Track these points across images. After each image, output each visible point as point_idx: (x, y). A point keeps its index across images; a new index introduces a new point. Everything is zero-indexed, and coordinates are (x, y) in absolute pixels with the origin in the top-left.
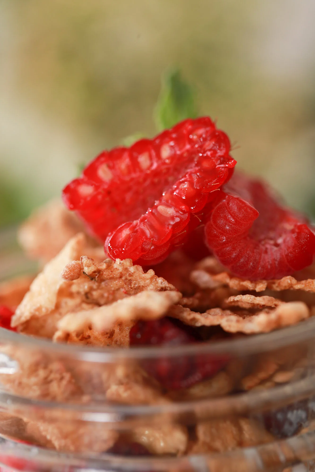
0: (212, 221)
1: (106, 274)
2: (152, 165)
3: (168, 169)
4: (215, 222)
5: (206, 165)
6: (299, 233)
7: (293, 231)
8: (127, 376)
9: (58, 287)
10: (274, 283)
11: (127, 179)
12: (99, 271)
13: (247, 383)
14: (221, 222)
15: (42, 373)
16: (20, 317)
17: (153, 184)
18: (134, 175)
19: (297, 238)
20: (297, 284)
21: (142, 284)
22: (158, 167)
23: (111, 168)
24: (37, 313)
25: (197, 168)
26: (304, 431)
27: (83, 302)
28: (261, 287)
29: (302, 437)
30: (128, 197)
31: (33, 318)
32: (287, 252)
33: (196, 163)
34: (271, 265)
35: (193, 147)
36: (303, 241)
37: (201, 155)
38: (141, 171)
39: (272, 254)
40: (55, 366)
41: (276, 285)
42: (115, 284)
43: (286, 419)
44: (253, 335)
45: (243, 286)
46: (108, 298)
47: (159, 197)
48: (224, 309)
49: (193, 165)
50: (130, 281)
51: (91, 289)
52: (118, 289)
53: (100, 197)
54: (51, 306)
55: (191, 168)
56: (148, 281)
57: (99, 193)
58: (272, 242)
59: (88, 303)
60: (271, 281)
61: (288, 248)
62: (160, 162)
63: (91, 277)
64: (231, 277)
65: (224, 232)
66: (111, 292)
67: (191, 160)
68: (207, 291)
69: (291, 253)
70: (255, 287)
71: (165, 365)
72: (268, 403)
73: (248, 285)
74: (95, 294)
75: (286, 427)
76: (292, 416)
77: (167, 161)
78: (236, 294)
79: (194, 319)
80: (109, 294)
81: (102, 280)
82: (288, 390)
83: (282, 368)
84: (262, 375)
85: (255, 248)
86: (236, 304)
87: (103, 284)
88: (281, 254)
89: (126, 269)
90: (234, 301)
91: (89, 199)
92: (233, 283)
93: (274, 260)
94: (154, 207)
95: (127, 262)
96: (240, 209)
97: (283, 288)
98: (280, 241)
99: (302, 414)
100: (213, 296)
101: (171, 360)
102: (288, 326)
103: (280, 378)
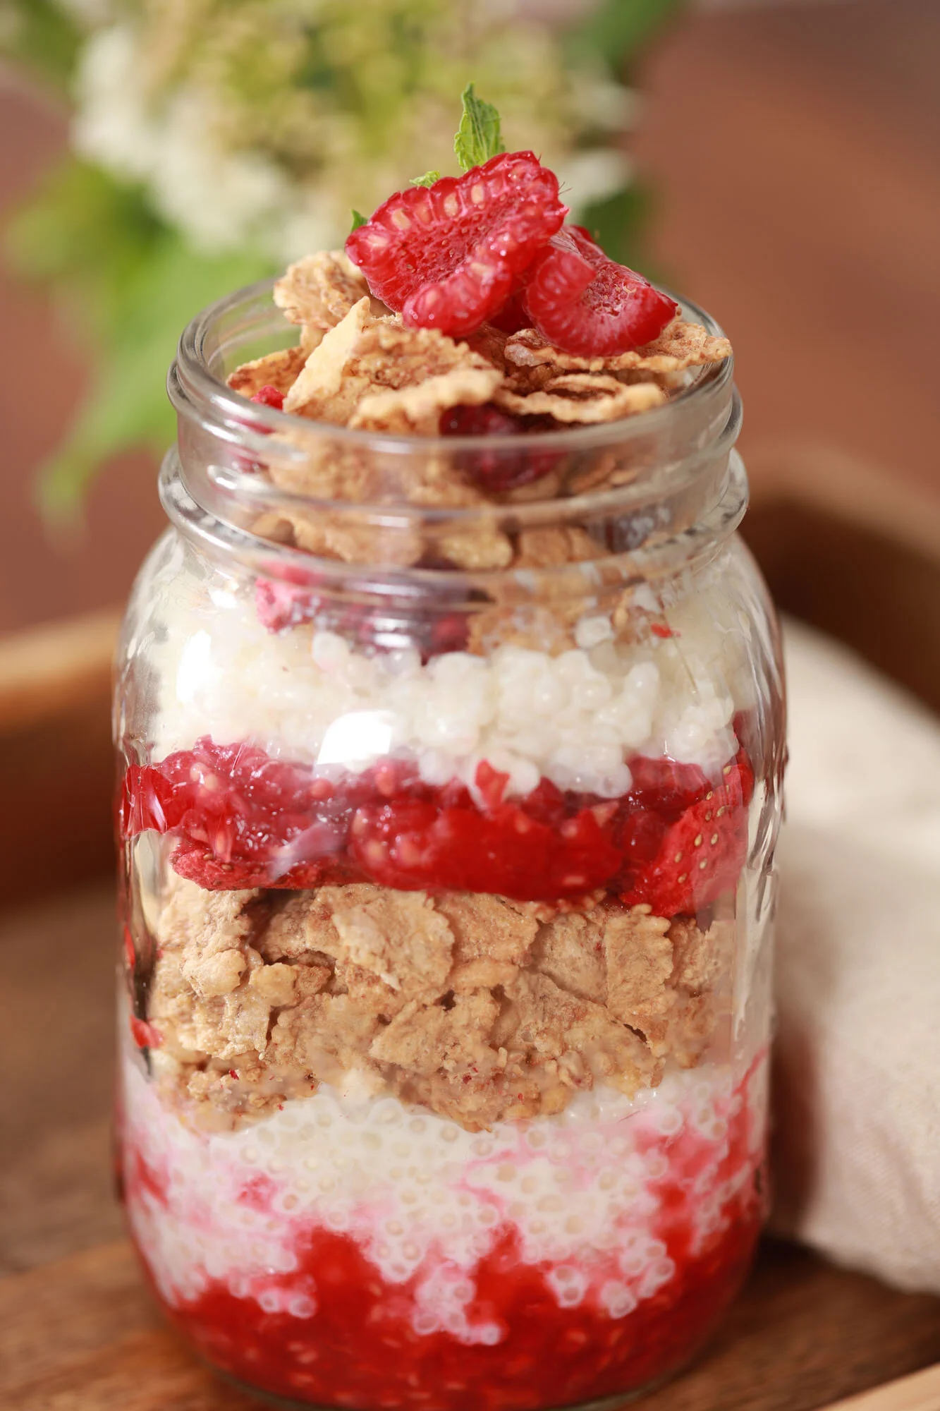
0: (537, 283)
1: (407, 348)
2: (460, 211)
3: (481, 216)
4: (542, 285)
5: (531, 212)
6: (644, 299)
7: (636, 297)
8: (443, 475)
9: (343, 363)
10: (611, 360)
11: (429, 228)
12: (399, 346)
13: (576, 485)
14: (550, 283)
15: (333, 469)
16: (296, 400)
17: (460, 234)
18: (436, 223)
19: (643, 305)
20: (641, 361)
21: (452, 360)
22: (468, 214)
23: (409, 214)
24: (317, 396)
25: (519, 216)
26: (649, 544)
27: (372, 382)
28: (597, 364)
29: (646, 551)
30: (427, 250)
31: (313, 402)
32: (629, 323)
33: (517, 209)
34: (609, 338)
35: (512, 189)
36: (649, 309)
37: (522, 199)
38: (447, 218)
39: (610, 324)
40: (349, 460)
41: (615, 362)
42: (414, 361)
43: (630, 529)
44: (593, 424)
45: (573, 364)
46: (405, 377)
47: (470, 249)
48: (549, 393)
49: (513, 211)
50: (435, 358)
51: (385, 366)
52: (419, 368)
53: (394, 251)
54: (335, 387)
55: (511, 215)
56: (459, 358)
57: (394, 246)
58: (608, 309)
59: (380, 384)
60: (608, 358)
61: (631, 317)
62: (471, 207)
63: (388, 352)
64: (558, 352)
65: (552, 296)
66: (409, 370)
67: (510, 205)
68: (526, 370)
69: (635, 323)
70: (589, 366)
71: (489, 461)
72: (609, 508)
73: (580, 362)
74: (388, 372)
75: (630, 538)
76: (637, 525)
77: (481, 207)
78: (567, 372)
79: (519, 406)
80: (407, 372)
81: (400, 355)
82: (633, 492)
83: (620, 466)
84: (598, 475)
85: (589, 316)
86: (564, 387)
87: (400, 361)
88: (622, 326)
89: (433, 343)
90: (564, 384)
91: (382, 253)
92: (562, 361)
93: (613, 332)
94: (466, 265)
95: (436, 334)
96: (574, 268)
97: (623, 367)
98: (618, 308)
99: (649, 522)
100: (533, 376)
101: (496, 452)
102: (636, 413)
103: (619, 478)
